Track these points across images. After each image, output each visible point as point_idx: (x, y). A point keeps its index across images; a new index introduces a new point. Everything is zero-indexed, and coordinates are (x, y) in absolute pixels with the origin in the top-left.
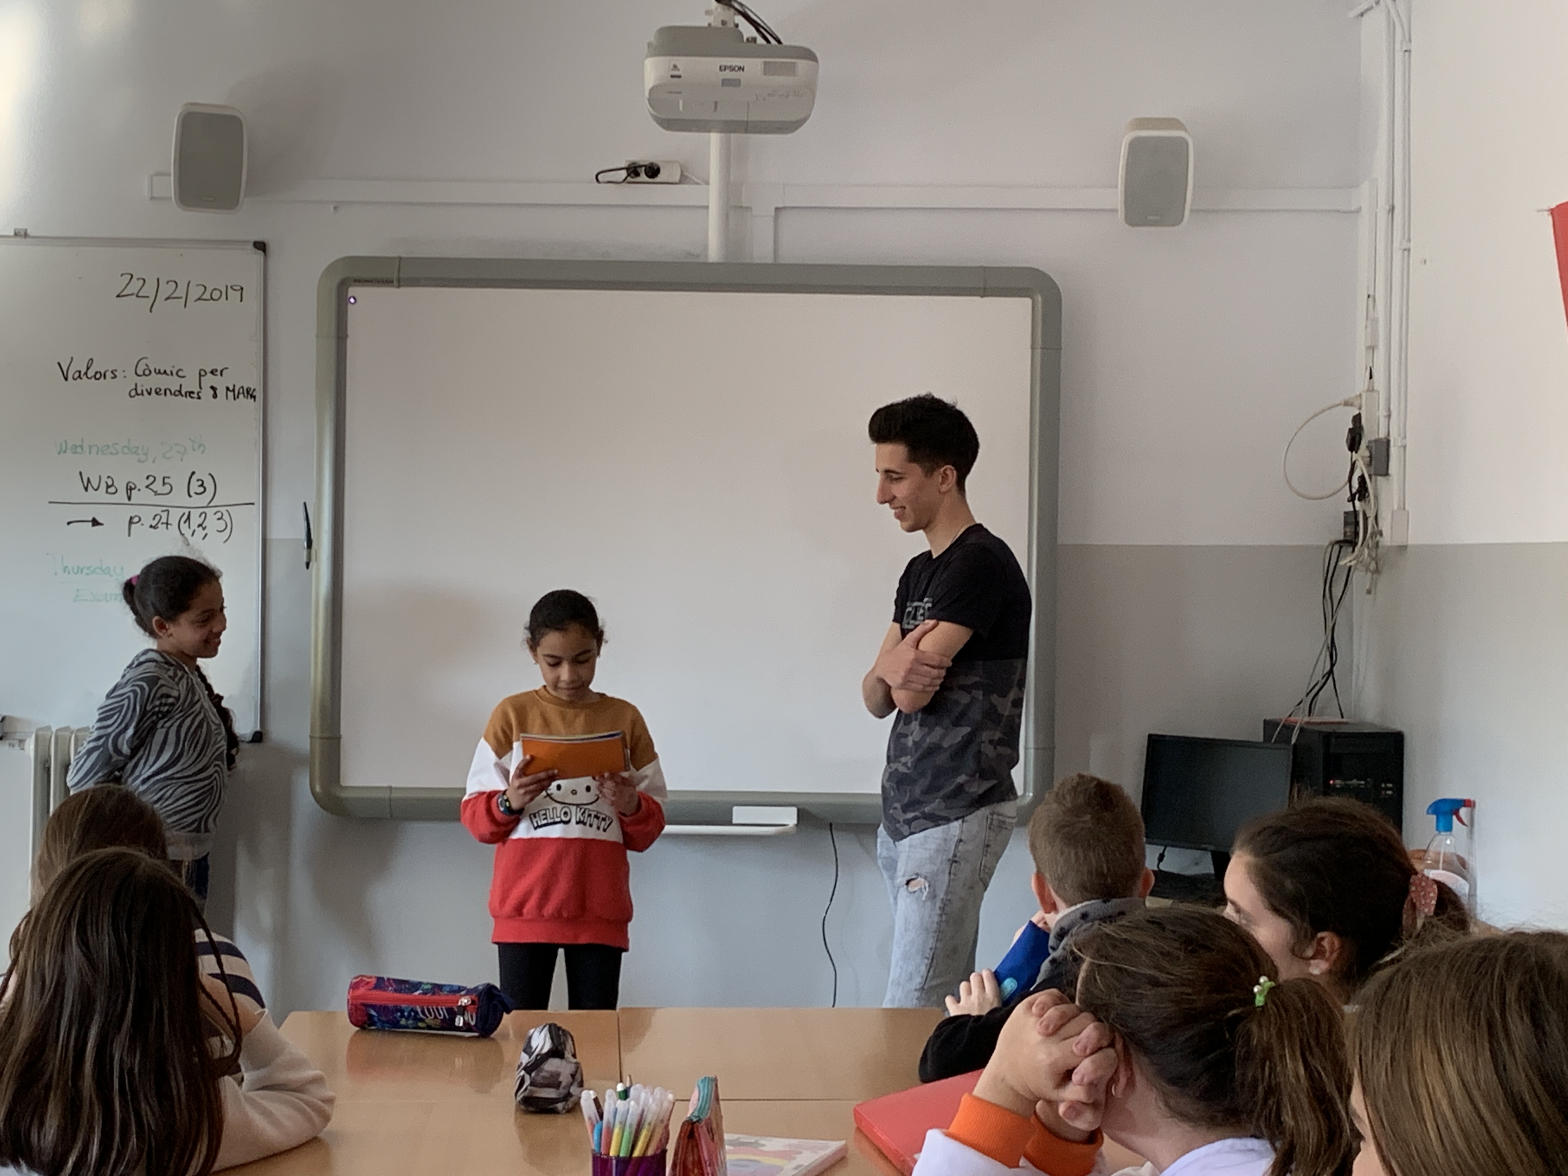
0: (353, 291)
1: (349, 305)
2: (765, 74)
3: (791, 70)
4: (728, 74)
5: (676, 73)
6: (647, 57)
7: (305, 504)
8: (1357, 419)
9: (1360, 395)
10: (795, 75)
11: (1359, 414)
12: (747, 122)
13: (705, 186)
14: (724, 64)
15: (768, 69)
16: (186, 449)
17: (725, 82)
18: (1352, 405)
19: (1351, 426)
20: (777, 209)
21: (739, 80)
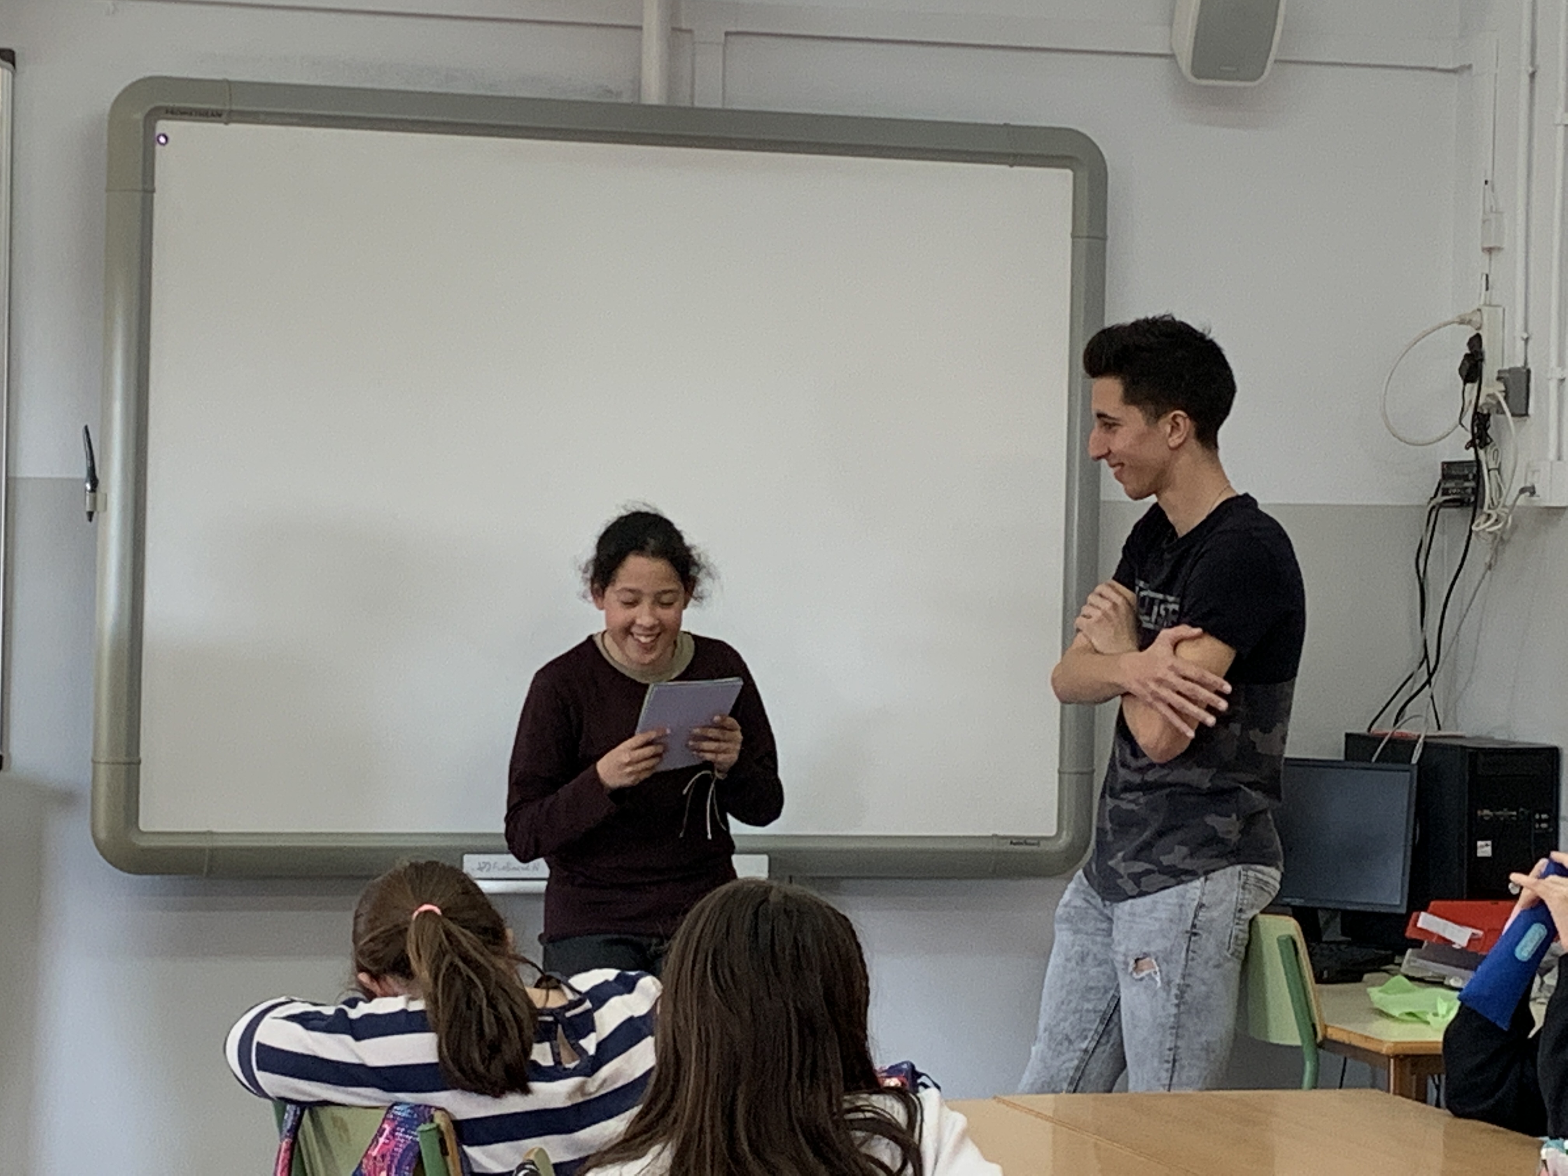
0: (163, 126)
1: (158, 147)
7: (86, 428)
8: (1476, 342)
9: (1479, 310)
11: (1478, 337)
18: (1469, 322)
19: (1468, 351)
20: (727, 34)
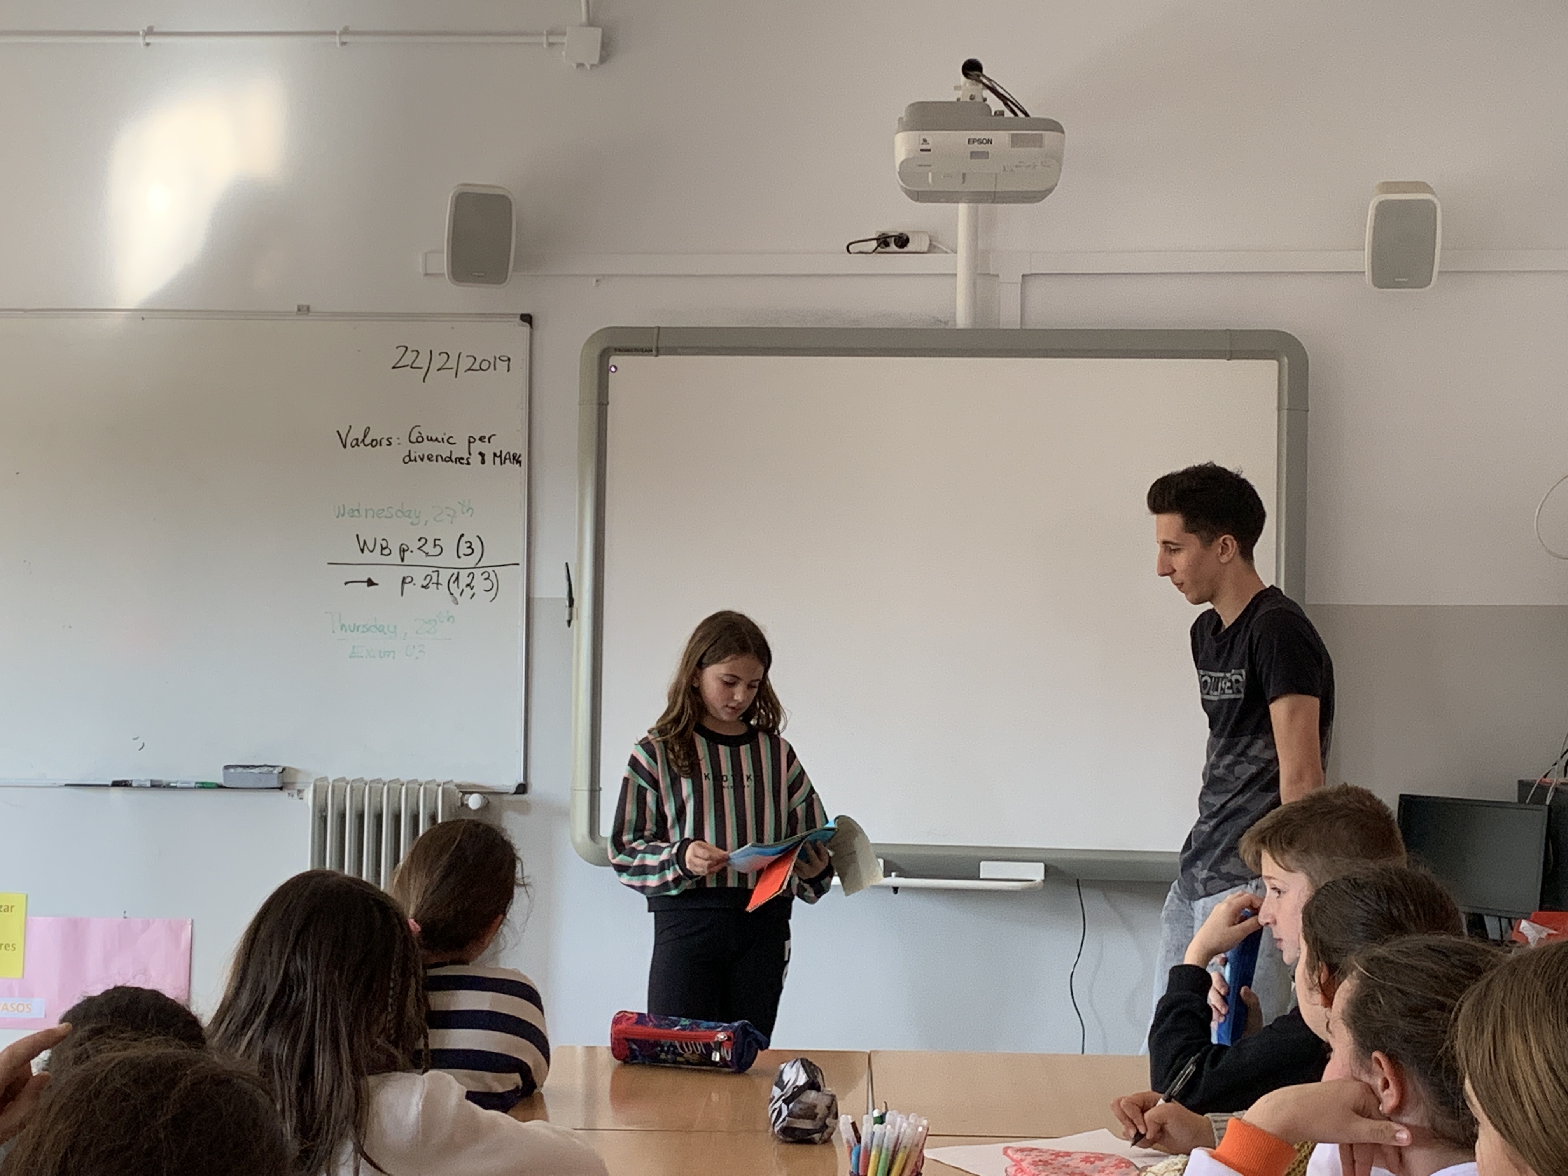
0: (614, 360)
1: (610, 373)
2: (1012, 147)
3: (1038, 142)
4: (976, 147)
5: (925, 147)
6: (898, 132)
7: (567, 564)
10: (1041, 146)
12: (995, 192)
13: (952, 255)
14: (972, 137)
15: (1016, 141)
16: (455, 511)
17: (974, 155)
20: (1023, 276)
21: (988, 153)
